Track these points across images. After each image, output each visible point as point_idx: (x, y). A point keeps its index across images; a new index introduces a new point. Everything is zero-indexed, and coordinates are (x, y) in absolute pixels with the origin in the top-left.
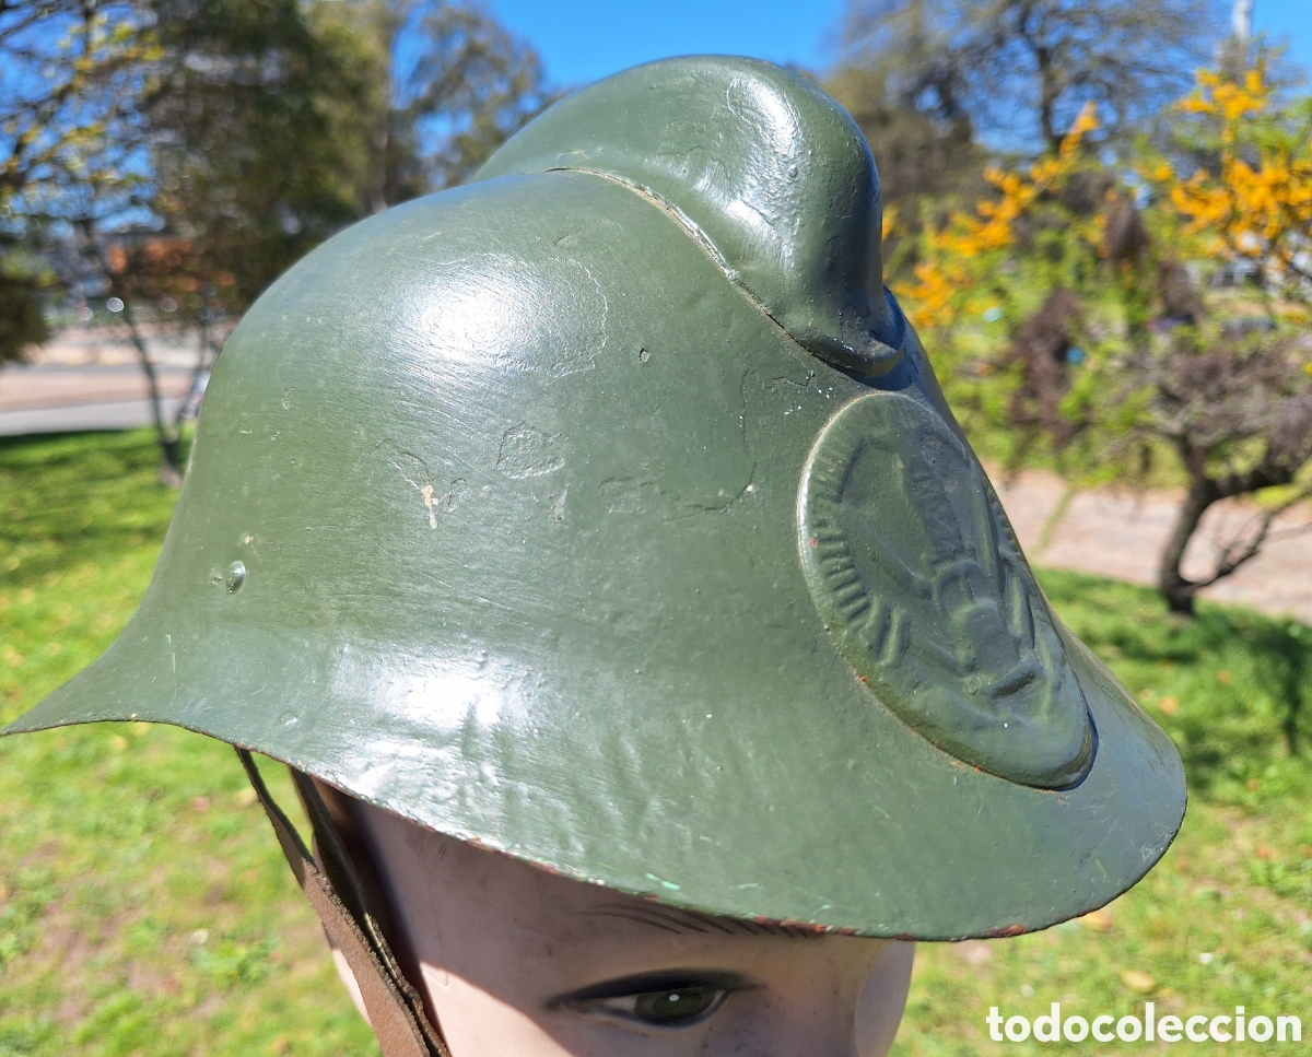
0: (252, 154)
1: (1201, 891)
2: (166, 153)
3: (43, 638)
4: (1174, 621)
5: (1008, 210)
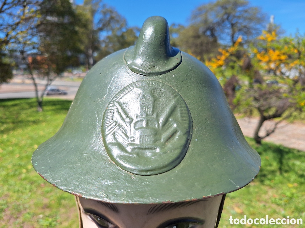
1: (261, 205)
2: (41, 37)
3: (8, 146)
5: (223, 58)
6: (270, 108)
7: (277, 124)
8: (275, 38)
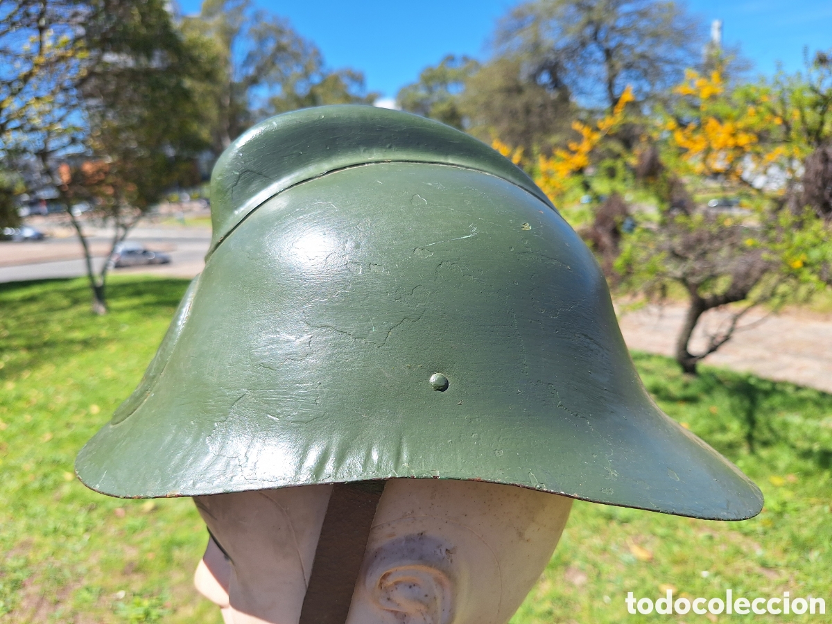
0: (146, 113)
1: (702, 535)
2: (93, 112)
4: (686, 378)
5: (585, 147)
6: (714, 277)
7: (736, 318)
8: (719, 90)
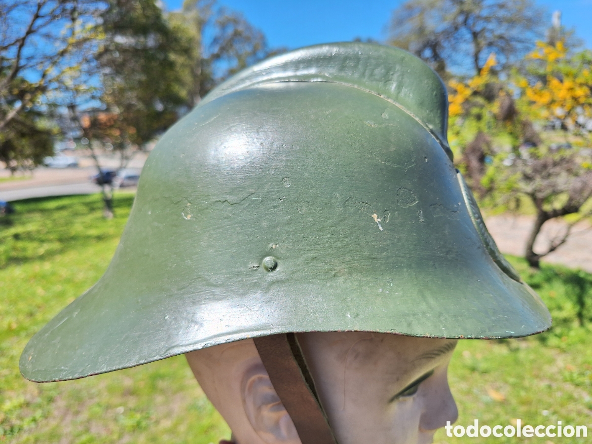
1: (543, 384)
2: (106, 77)
4: (531, 271)
5: (459, 99)
8: (562, 56)
